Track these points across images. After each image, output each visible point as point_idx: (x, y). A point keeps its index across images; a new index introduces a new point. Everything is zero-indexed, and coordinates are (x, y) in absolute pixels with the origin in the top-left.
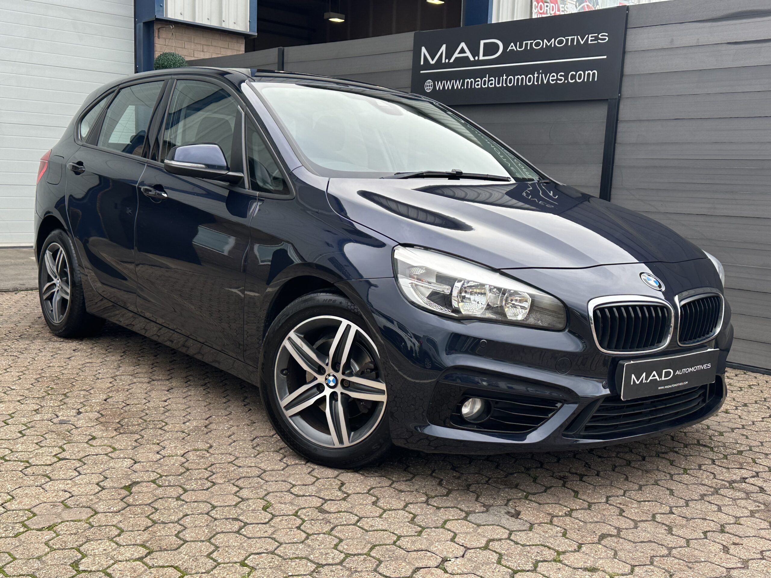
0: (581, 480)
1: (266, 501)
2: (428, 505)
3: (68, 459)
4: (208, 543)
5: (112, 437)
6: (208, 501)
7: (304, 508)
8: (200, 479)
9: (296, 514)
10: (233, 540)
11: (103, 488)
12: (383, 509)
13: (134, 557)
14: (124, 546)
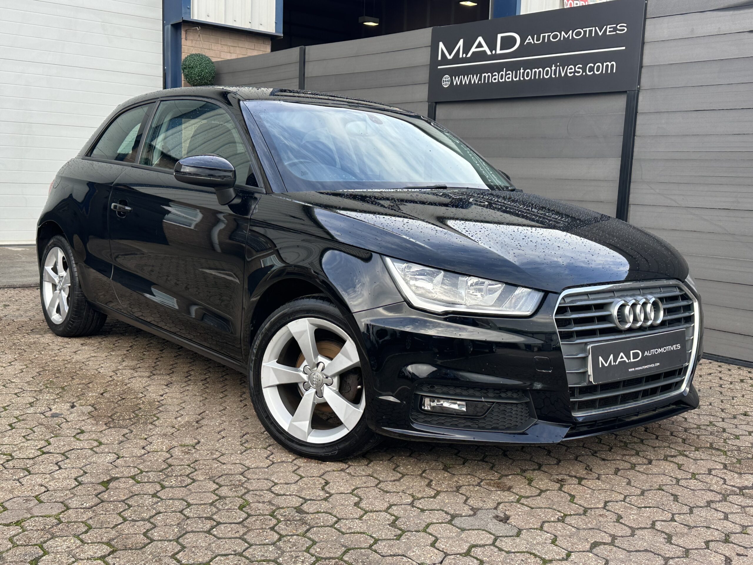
0: (579, 483)
1: (244, 499)
2: (413, 506)
3: (51, 453)
4: (175, 543)
5: (101, 432)
6: (185, 498)
7: (283, 508)
8: (181, 475)
9: (272, 515)
10: (202, 541)
11: (80, 484)
12: (365, 511)
13: (96, 555)
14: (88, 544)
